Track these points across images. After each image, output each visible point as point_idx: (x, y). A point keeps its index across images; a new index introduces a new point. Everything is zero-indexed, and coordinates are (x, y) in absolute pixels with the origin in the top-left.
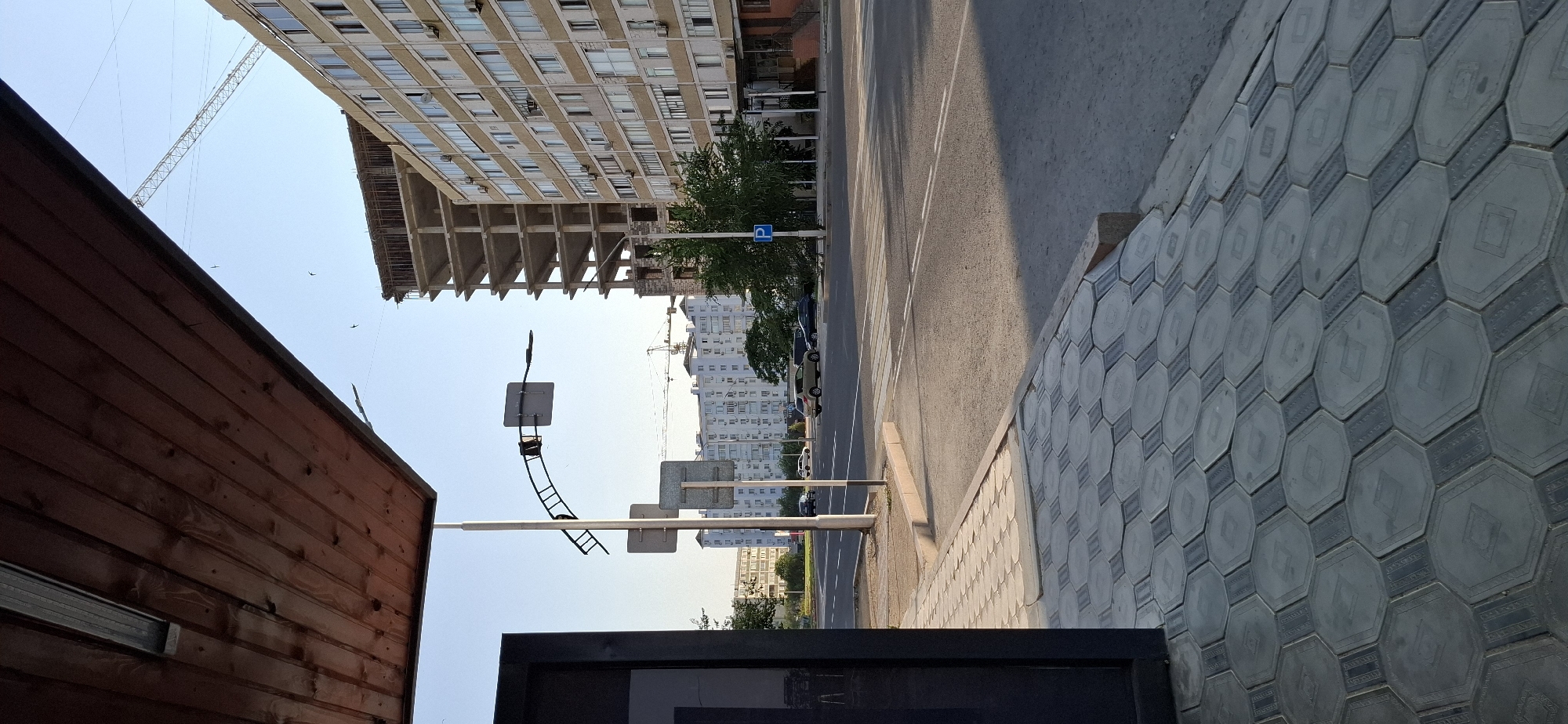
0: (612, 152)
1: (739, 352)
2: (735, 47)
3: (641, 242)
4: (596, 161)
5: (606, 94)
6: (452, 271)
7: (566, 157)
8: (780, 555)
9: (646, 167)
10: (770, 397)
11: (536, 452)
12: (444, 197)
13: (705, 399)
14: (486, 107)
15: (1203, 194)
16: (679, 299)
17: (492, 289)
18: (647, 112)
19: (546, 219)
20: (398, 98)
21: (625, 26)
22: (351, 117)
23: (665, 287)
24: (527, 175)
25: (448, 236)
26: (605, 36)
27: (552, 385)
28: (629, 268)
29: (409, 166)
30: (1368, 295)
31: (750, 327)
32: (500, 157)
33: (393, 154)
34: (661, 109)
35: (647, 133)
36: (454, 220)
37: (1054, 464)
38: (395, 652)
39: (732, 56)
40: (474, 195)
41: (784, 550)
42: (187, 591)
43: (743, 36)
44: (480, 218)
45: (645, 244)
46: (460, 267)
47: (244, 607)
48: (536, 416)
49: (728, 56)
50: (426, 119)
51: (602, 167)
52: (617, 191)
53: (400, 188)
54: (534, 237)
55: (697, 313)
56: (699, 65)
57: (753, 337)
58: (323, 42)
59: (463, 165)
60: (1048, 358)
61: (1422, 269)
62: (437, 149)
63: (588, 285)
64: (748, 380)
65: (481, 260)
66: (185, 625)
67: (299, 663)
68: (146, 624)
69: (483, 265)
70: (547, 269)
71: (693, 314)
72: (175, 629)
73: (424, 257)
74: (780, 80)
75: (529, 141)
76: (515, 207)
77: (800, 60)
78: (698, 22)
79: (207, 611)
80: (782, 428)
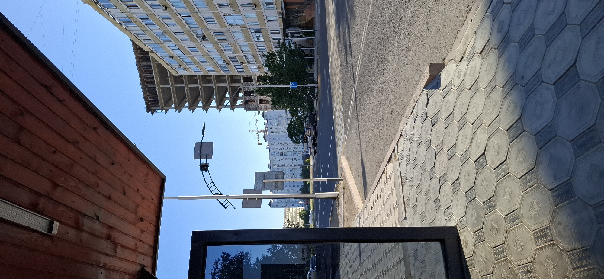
0: (235, 55)
1: (285, 132)
2: (282, 14)
3: (246, 90)
4: (229, 58)
5: (233, 32)
6: (173, 101)
7: (217, 56)
8: (301, 210)
9: (248, 61)
10: (297, 150)
11: (207, 169)
12: (170, 72)
13: (271, 151)
14: (186, 37)
15: (473, 51)
16: (261, 112)
17: (189, 109)
18: (248, 39)
19: (210, 81)
20: (152, 34)
21: (239, 6)
22: (134, 42)
23: (256, 107)
24: (202, 64)
25: (172, 88)
26: (232, 10)
27: (212, 143)
28: (242, 100)
29: (156, 61)
30: (545, 82)
31: (289, 122)
32: (191, 57)
33: (150, 56)
34: (254, 38)
35: (248, 47)
36: (174, 81)
37: (410, 165)
38: (150, 240)
39: (281, 17)
40: (182, 72)
41: (303, 208)
42: (62, 209)
43: (285, 9)
44: (184, 81)
45: (248, 91)
46: (176, 100)
47: (86, 217)
48: (206, 156)
49: (280, 17)
50: (163, 42)
51: (231, 61)
52: (237, 70)
53: (153, 70)
54: (205, 88)
55: (268, 117)
56: (268, 21)
57: (290, 126)
58: (122, 12)
59: (177, 60)
60: (408, 124)
61: (569, 69)
62: (167, 54)
63: (226, 107)
64: (288, 143)
65: (185, 97)
66: (61, 222)
67: (109, 241)
68: (44, 221)
69: (186, 100)
70: (210, 101)
71: (267, 118)
72: (56, 224)
73: (162, 96)
74: (300, 26)
75: (203, 51)
76: (198, 77)
77: (307, 19)
78: (268, 4)
79: (70, 218)
80: (301, 162)
